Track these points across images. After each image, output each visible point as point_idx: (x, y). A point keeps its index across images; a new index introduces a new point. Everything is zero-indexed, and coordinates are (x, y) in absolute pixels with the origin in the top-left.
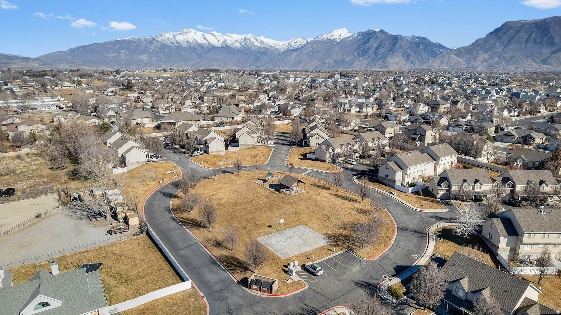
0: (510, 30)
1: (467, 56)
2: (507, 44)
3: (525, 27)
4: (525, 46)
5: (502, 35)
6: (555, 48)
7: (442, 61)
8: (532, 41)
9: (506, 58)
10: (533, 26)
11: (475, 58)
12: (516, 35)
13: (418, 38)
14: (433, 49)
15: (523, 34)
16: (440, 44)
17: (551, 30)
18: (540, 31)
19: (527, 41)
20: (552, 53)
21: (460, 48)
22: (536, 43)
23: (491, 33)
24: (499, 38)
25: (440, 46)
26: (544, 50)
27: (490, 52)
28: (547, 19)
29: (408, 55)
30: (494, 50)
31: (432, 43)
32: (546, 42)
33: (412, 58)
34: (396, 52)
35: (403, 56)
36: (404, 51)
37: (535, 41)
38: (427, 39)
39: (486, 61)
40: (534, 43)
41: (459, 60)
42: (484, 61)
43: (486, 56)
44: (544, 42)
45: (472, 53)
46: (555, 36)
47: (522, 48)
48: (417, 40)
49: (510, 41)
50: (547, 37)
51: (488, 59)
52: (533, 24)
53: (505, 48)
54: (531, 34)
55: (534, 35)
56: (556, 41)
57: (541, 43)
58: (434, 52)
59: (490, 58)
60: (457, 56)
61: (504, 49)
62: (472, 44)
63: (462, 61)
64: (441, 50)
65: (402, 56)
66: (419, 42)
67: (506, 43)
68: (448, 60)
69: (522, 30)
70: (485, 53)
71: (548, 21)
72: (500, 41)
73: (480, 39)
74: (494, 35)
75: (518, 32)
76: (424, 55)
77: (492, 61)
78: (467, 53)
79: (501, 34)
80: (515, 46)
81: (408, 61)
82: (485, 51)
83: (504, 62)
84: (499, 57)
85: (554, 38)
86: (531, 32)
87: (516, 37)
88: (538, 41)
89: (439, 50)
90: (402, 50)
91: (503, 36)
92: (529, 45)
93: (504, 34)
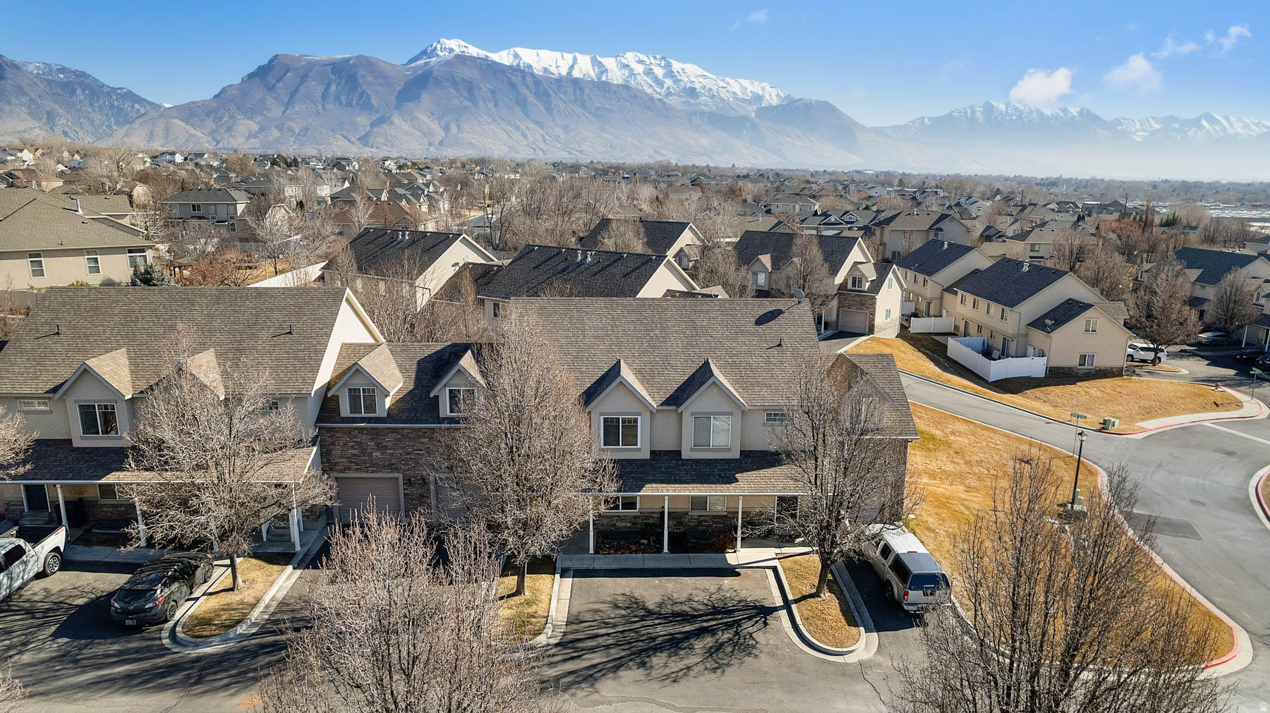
0: (288, 71)
1: (210, 124)
2: (288, 102)
3: (314, 71)
4: (323, 108)
5: (274, 81)
6: (375, 117)
7: (152, 134)
8: (332, 98)
9: (293, 131)
10: (329, 69)
11: (229, 129)
12: (301, 84)
13: (63, 70)
14: (116, 103)
15: (314, 83)
16: (130, 93)
17: (360, 81)
18: (343, 81)
19: (324, 97)
20: (373, 125)
21: (188, 104)
22: (341, 103)
23: (251, 76)
24: (271, 89)
25: (131, 97)
26: (359, 119)
27: (259, 118)
28: (349, 59)
29: (48, 113)
30: (266, 113)
31: (108, 87)
32: (357, 103)
33: (64, 121)
34: (9, 103)
35: (33, 114)
36: (32, 101)
37: (337, 98)
38: (90, 76)
39: (255, 137)
40: (337, 104)
41: (193, 131)
42: (251, 135)
43: (254, 126)
44: (354, 103)
45: (221, 118)
46: (369, 93)
47: (319, 113)
48: (62, 76)
49: (293, 94)
50: (357, 94)
51: (257, 132)
52: (327, 65)
53: (286, 108)
54: (329, 85)
55: (333, 88)
56: (374, 102)
57: (349, 104)
58: (120, 110)
59: (262, 129)
60: (187, 124)
61: (284, 112)
62: (215, 97)
63: (200, 134)
64: (137, 106)
65: (29, 114)
66: (69, 83)
67: (286, 100)
68: (167, 130)
69: (310, 74)
70: (248, 119)
71: (351, 62)
72: (274, 95)
73: (230, 86)
74: (257, 80)
75: (304, 78)
76: (97, 117)
77: (267, 136)
78: (208, 115)
79: (271, 79)
80: (304, 106)
81: (52, 129)
82: (249, 114)
83: (292, 139)
84: (280, 128)
85: (368, 97)
86: (327, 81)
87: (302, 89)
88: (343, 98)
89: (132, 107)
90: (25, 99)
91: (278, 85)
92: (330, 106)
93: (279, 80)
